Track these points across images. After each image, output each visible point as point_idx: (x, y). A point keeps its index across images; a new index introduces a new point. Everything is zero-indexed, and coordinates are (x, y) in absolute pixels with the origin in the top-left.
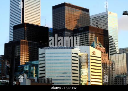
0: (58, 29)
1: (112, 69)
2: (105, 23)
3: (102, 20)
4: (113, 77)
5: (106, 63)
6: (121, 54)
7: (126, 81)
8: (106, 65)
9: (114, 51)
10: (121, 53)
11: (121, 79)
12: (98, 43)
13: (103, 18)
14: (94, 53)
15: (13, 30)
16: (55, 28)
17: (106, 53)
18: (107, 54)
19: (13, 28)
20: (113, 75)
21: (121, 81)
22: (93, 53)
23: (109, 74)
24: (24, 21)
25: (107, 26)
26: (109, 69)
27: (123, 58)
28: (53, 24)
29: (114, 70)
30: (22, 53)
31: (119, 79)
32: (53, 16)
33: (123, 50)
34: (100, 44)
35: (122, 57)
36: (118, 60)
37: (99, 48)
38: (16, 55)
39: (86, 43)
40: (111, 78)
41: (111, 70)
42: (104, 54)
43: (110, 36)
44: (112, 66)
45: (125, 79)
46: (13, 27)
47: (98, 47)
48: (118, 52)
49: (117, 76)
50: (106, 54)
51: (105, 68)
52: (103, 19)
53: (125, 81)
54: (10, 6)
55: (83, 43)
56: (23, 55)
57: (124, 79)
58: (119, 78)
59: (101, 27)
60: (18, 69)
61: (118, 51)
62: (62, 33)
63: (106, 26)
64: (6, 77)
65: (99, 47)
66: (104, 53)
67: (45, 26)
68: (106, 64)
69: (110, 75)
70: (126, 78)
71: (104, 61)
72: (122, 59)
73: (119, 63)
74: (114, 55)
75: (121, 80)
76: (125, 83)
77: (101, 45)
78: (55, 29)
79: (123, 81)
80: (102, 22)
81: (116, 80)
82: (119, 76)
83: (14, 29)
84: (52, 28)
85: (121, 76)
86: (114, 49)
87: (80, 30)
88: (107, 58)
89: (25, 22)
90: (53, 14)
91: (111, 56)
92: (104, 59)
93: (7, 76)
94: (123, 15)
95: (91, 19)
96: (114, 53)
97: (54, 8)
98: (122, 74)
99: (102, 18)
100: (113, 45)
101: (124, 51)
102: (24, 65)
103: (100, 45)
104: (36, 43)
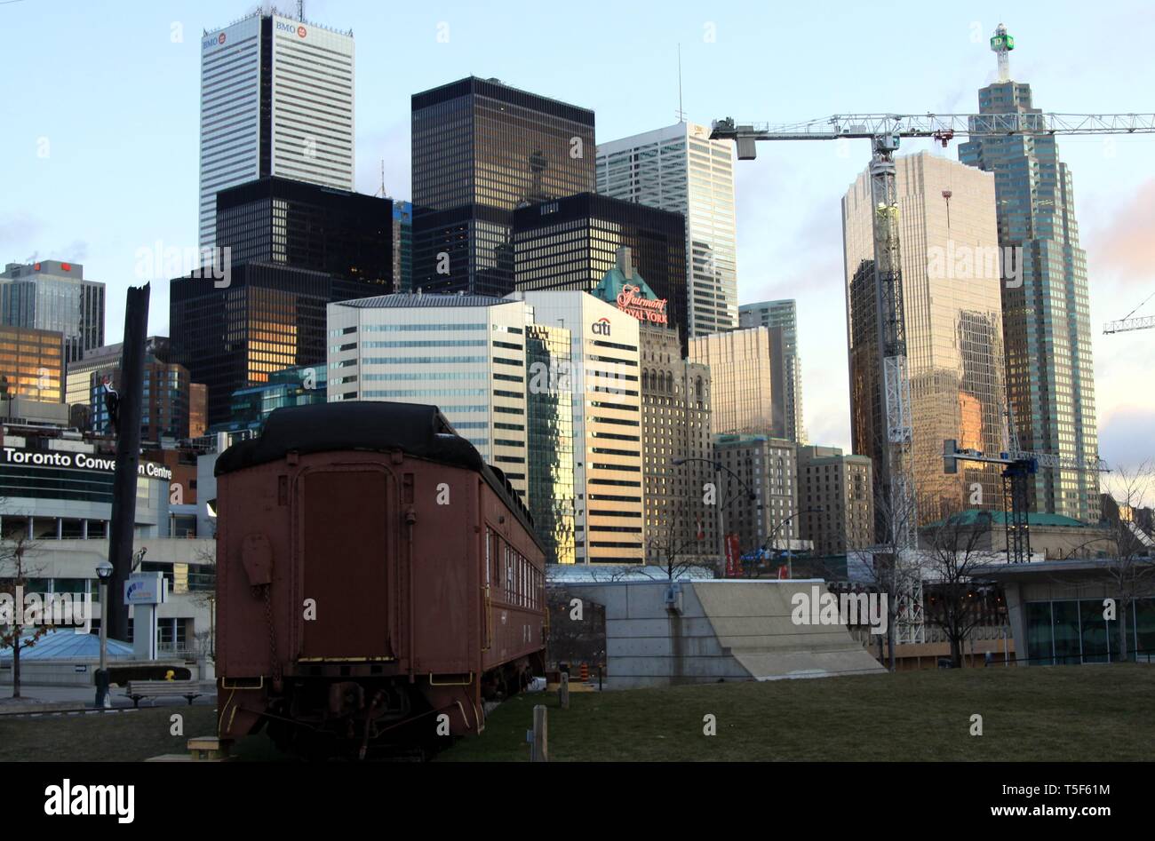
0: (440, 208)
1: (700, 403)
2: (675, 177)
3: (660, 164)
4: (705, 445)
5: (666, 374)
6: (746, 330)
7: (763, 461)
8: (670, 388)
9: (716, 316)
10: (744, 329)
11: (739, 453)
12: (628, 276)
13: (664, 156)
14: (604, 326)
15: (214, 213)
16: (422, 203)
17: (671, 326)
18: (676, 334)
19: (215, 205)
20: (704, 435)
21: (739, 464)
22: (597, 329)
23: (682, 428)
24: (269, 170)
25: (681, 196)
26: (686, 404)
27: (754, 351)
28: (414, 183)
29: (709, 412)
30: (257, 325)
31: (734, 452)
32: (414, 141)
33: (760, 315)
34: (641, 281)
35: (748, 346)
36: (733, 361)
37: (636, 301)
38: (230, 337)
39: (573, 277)
40: (691, 449)
41: (694, 410)
42: (659, 330)
43: (695, 244)
44: (699, 392)
45: (762, 451)
46: (215, 197)
47: (630, 297)
48: (735, 324)
49: (723, 440)
50: (667, 333)
51: (663, 398)
52: (663, 160)
53: (757, 461)
54: (204, 95)
55: (561, 279)
56: (261, 335)
57: (757, 451)
58: (730, 447)
59: (655, 198)
60: (234, 407)
61: (736, 316)
62: (457, 229)
63: (680, 192)
64: (158, 447)
65: (636, 295)
66: (661, 325)
67: (380, 196)
68: (670, 379)
69: (690, 434)
70: (766, 448)
71: (660, 367)
72: (748, 356)
73: (738, 378)
74: (713, 337)
75: (742, 460)
76: (758, 471)
77: (646, 288)
78: (425, 210)
79: (749, 462)
80: (660, 173)
81: (719, 456)
82: (732, 440)
83: (219, 209)
84: (409, 199)
85: (743, 438)
86: (715, 308)
87: (544, 211)
88: (675, 353)
89: (274, 170)
90: (414, 132)
91: (698, 342)
92: (657, 358)
93: (163, 439)
94: (714, 136)
95: (607, 160)
96: (716, 325)
97: (420, 102)
98: (747, 430)
99: (659, 156)
100: (712, 287)
101: (763, 318)
102: (263, 384)
103: (640, 286)
104: (329, 275)
